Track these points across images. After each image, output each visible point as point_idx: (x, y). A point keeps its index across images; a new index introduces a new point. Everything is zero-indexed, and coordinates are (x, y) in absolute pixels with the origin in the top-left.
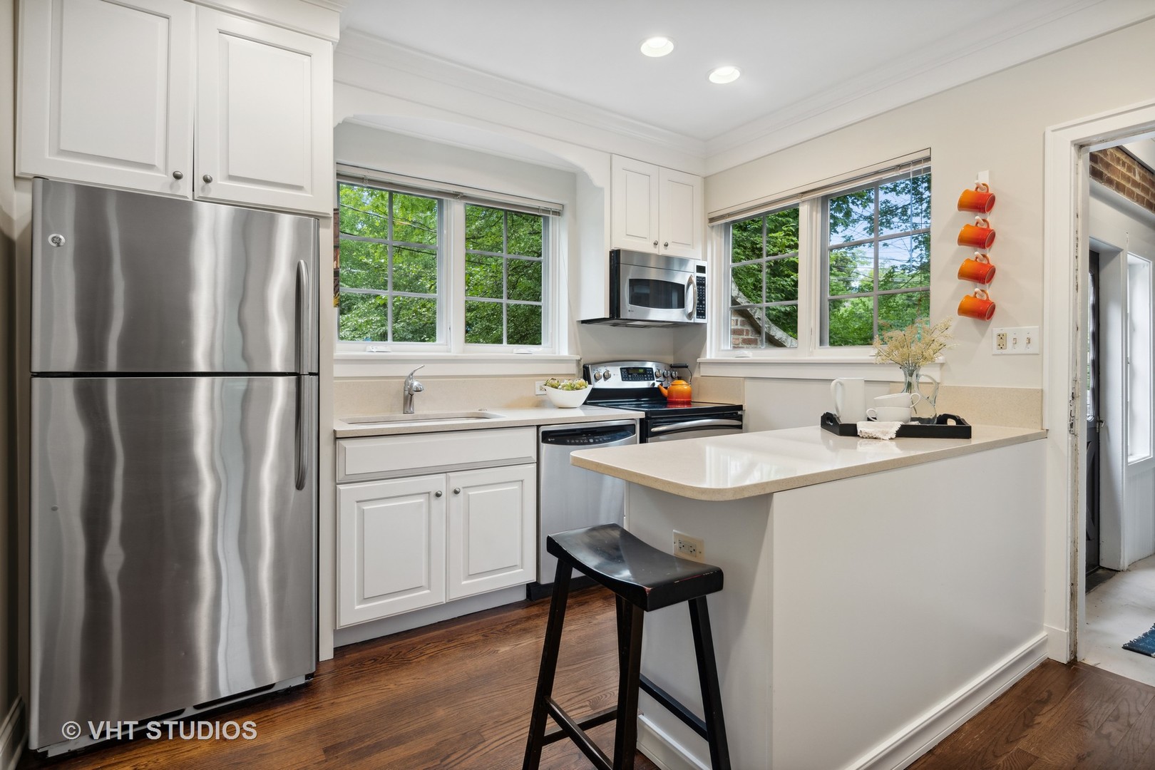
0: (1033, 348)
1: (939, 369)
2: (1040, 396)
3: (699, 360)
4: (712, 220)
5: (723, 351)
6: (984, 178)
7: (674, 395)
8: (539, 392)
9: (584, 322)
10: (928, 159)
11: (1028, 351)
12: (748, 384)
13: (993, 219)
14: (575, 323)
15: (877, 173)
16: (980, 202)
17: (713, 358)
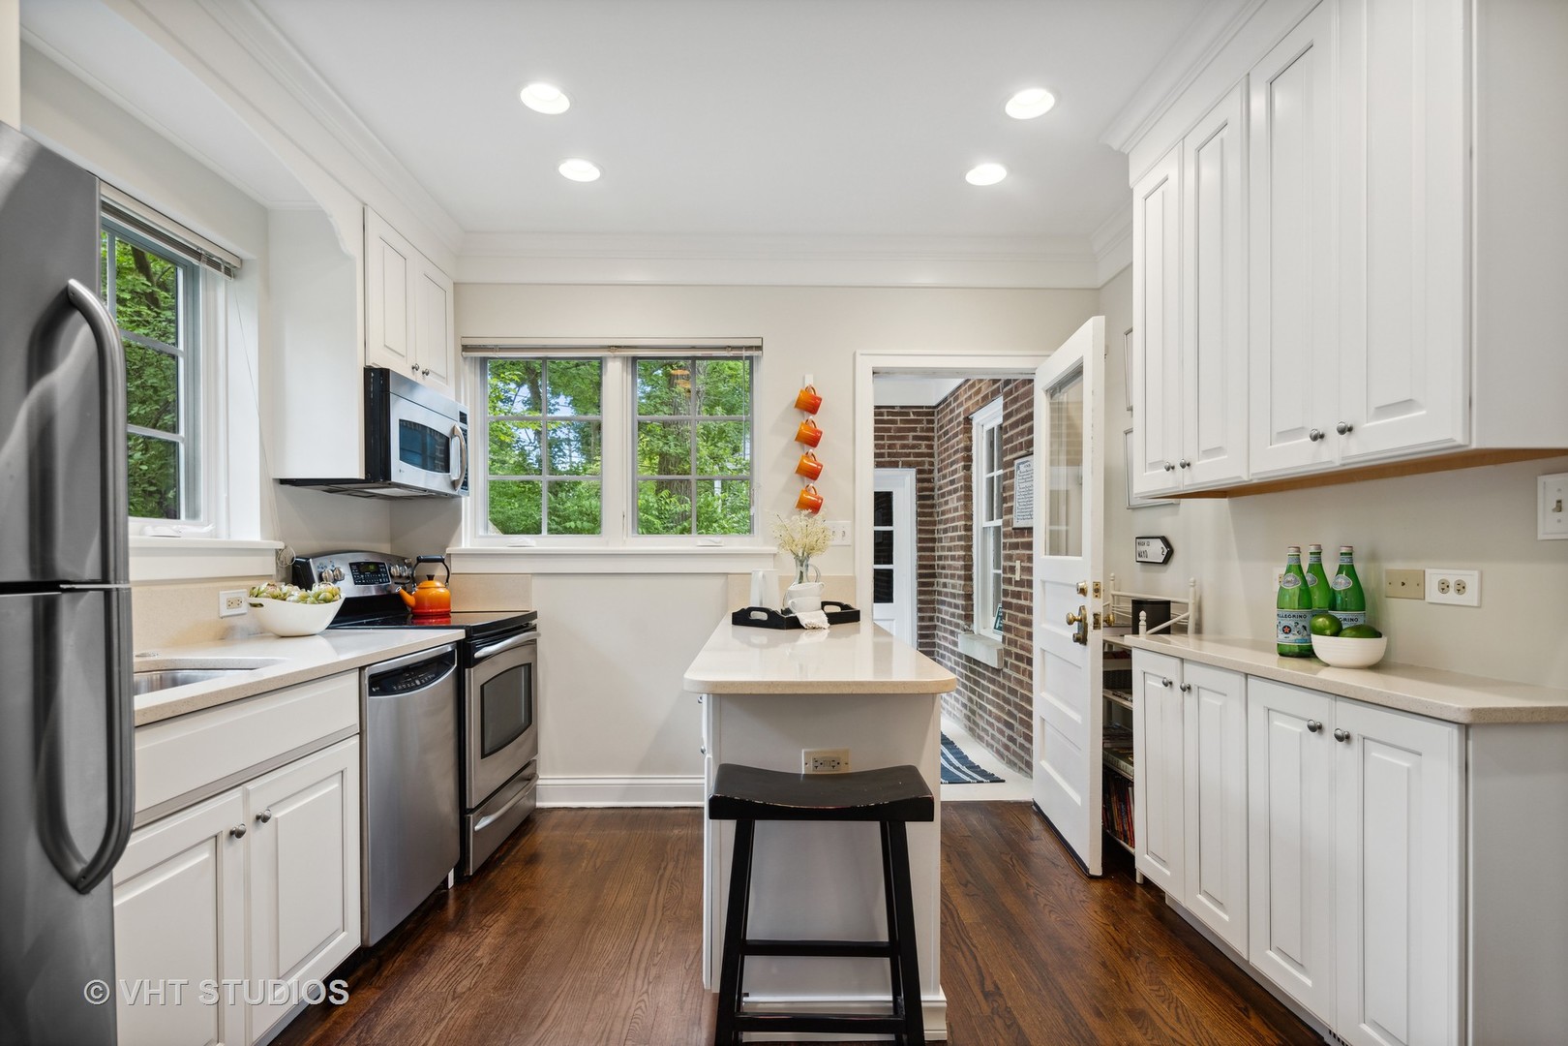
0: (848, 541)
1: (772, 559)
2: (853, 579)
3: (449, 550)
4: (465, 348)
5: (481, 537)
6: (809, 381)
7: (427, 604)
8: (225, 612)
9: (283, 482)
10: (759, 348)
11: (844, 543)
12: (536, 582)
13: (819, 420)
14: (271, 484)
15: (693, 348)
16: (809, 404)
17: (469, 547)
